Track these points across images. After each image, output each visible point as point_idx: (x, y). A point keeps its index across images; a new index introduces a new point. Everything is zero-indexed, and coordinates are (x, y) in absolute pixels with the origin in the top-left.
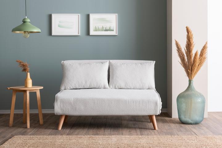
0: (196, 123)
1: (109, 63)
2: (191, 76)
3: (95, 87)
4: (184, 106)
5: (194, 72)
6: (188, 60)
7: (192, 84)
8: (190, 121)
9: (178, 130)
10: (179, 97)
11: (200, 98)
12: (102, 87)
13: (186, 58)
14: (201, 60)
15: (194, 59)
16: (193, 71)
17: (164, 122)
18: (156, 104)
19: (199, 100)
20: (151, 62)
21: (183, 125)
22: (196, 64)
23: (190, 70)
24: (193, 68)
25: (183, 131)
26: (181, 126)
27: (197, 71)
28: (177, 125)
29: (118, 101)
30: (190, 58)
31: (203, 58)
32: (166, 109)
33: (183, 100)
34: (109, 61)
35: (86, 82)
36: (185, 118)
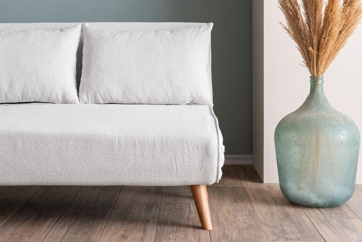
0: (332, 205)
1: (82, 31)
2: (317, 64)
3: (39, 97)
4: (295, 154)
5: (325, 53)
6: (308, 17)
7: (319, 90)
8: (314, 199)
9: (277, 231)
10: (282, 127)
11: (344, 132)
12: (58, 99)
13: (302, 11)
14: (347, 17)
15: (326, 14)
16: (324, 51)
17: (240, 196)
18: (206, 150)
19: (343, 136)
20: (200, 27)
21: (291, 211)
22: (332, 29)
23: (315, 47)
24: (322, 40)
25: (293, 236)
26: (287, 216)
27: (337, 49)
28: (275, 209)
29: (87, 142)
30: (316, 10)
31: (354, 11)
32: (250, 156)
33: (292, 136)
34: (83, 25)
35: (11, 85)
36: (299, 189)
